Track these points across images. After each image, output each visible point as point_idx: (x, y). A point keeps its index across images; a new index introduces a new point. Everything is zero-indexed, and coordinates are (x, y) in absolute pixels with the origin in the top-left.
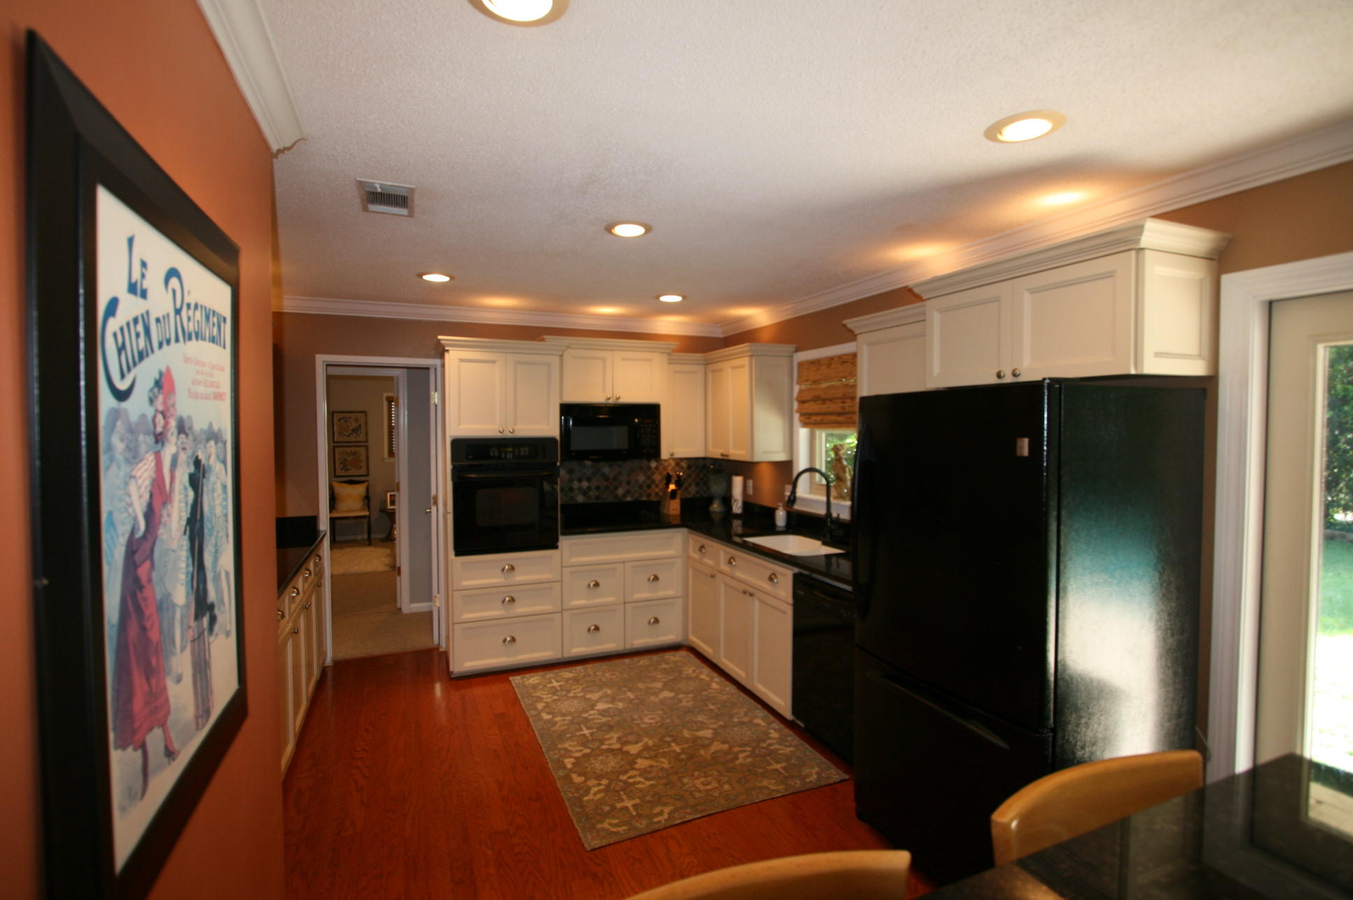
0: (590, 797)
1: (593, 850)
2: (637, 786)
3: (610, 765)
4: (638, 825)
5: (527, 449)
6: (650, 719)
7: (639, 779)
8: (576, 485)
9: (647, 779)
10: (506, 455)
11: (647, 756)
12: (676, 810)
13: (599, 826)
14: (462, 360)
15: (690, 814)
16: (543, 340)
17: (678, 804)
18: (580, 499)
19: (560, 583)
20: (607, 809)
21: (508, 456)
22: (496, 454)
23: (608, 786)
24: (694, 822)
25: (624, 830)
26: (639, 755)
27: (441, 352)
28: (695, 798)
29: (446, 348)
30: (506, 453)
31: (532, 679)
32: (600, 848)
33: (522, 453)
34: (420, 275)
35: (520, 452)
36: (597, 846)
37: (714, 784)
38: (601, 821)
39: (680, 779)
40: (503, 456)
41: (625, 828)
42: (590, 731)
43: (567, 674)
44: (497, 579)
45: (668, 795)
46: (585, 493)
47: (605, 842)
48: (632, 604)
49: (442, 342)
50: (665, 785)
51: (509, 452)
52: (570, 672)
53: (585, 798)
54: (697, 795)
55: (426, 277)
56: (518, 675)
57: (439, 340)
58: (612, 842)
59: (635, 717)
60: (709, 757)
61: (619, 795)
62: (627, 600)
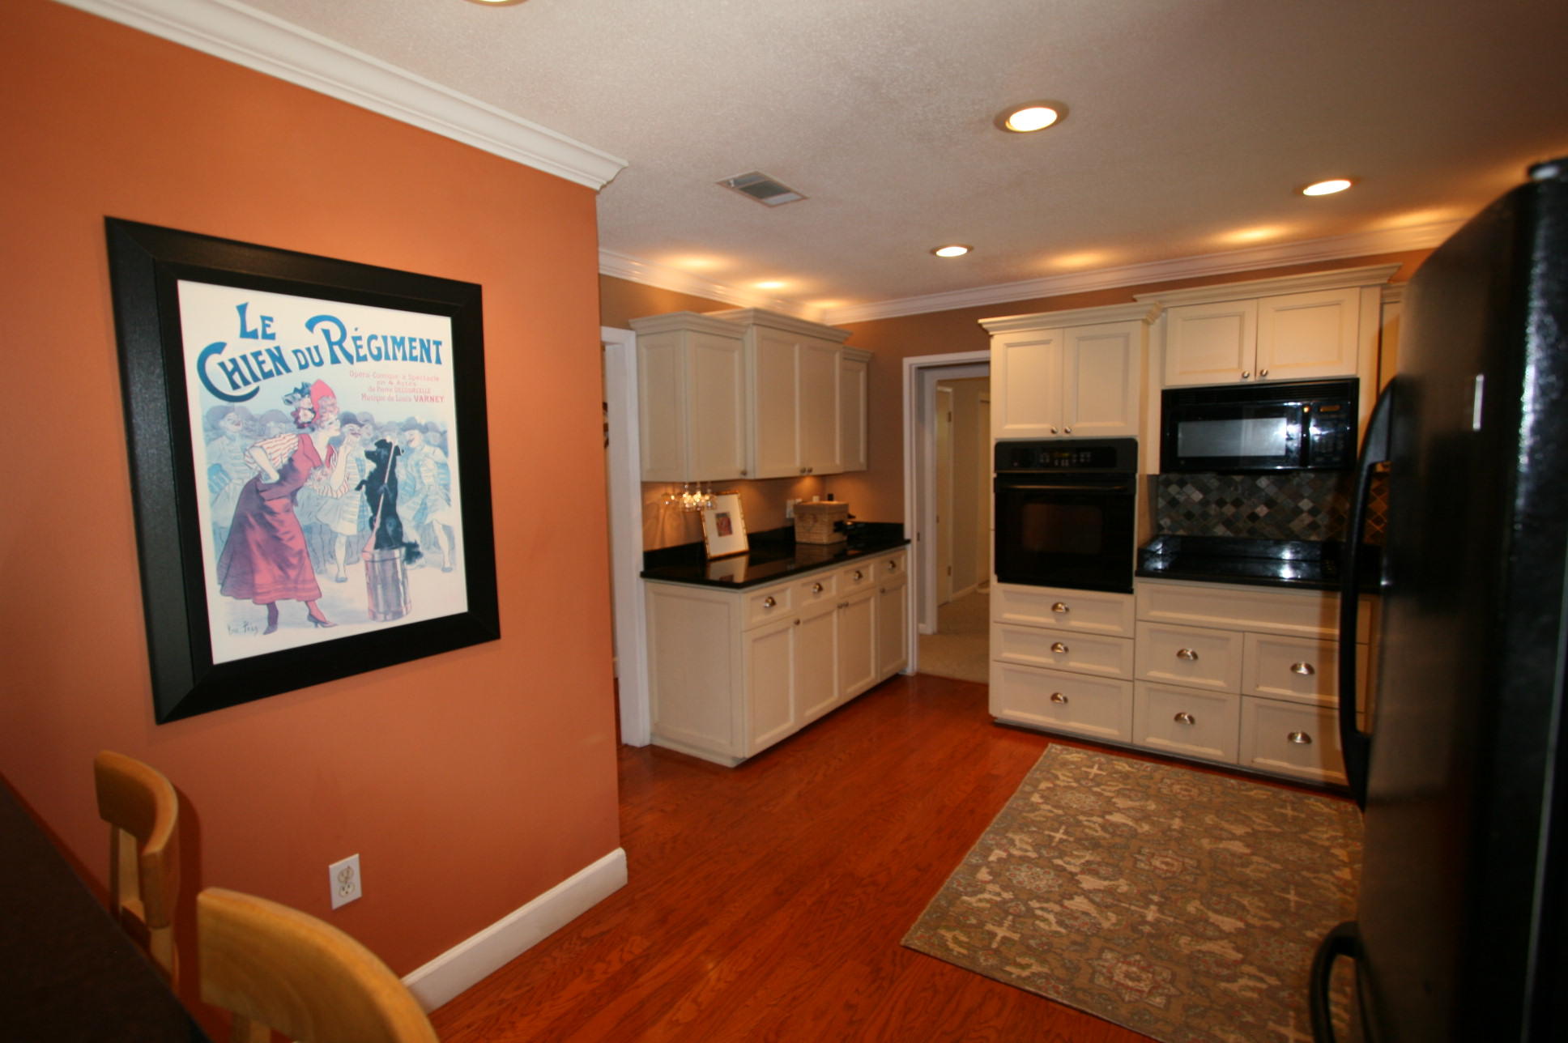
0: (972, 900)
1: (907, 948)
2: (1037, 922)
3: (1037, 883)
4: (982, 959)
5: (1089, 455)
6: (1163, 863)
7: (1051, 917)
9: (1060, 923)
10: (1060, 463)
11: (1097, 900)
12: (1047, 977)
13: (942, 932)
14: (1009, 345)
15: (1058, 992)
17: (1060, 972)
18: (1220, 531)
19: (1131, 641)
20: (973, 921)
21: (1063, 464)
22: (1048, 461)
23: (1005, 902)
24: (1051, 1004)
25: (959, 953)
26: (1086, 894)
28: (1091, 980)
29: (991, 333)
30: (1060, 459)
31: (1074, 755)
32: (915, 950)
33: (1082, 460)
34: (934, 252)
35: (1078, 458)
36: (913, 947)
37: (1144, 986)
38: (948, 928)
39: (1102, 950)
40: (1056, 463)
41: (964, 951)
44: (1047, 619)
45: (1061, 955)
46: (1228, 523)
47: (926, 949)
48: (1257, 701)
49: (985, 326)
50: (1074, 943)
51: (1065, 458)
53: (965, 898)
54: (1100, 980)
55: (942, 253)
56: (1060, 743)
57: (980, 325)
58: (932, 954)
59: (1146, 851)
60: (1186, 952)
61: (1005, 918)
62: (1244, 693)
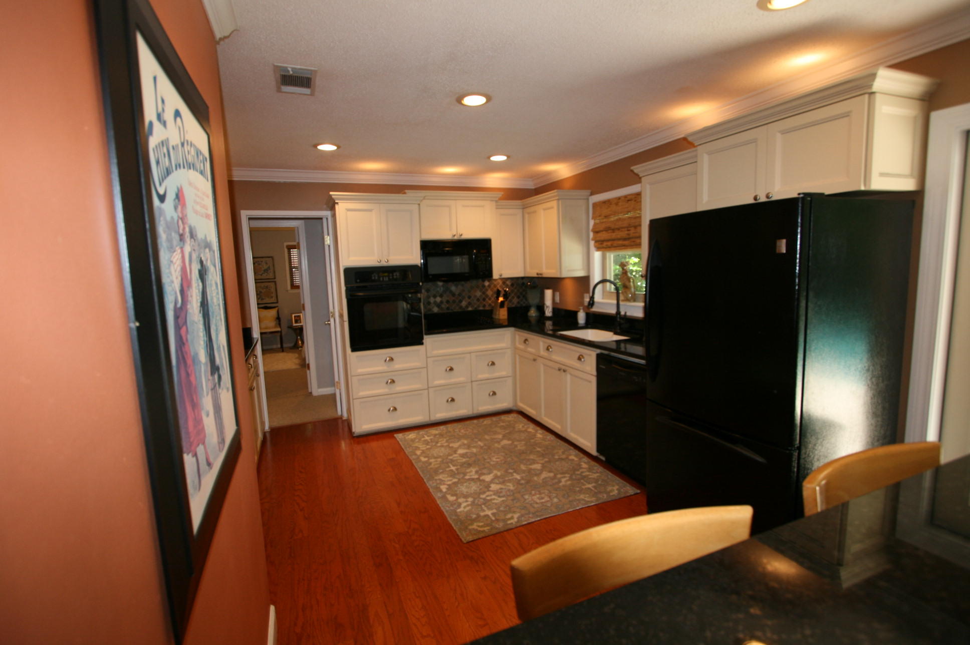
0: (461, 509)
1: (468, 542)
2: (493, 501)
3: (472, 489)
4: (497, 526)
5: (398, 274)
6: (496, 458)
7: (493, 497)
8: (432, 300)
9: (499, 497)
10: (383, 279)
11: (498, 482)
12: (522, 516)
13: (470, 527)
14: (348, 210)
15: (532, 518)
16: (405, 193)
17: (523, 512)
18: (436, 310)
19: (426, 369)
20: (474, 516)
21: (385, 279)
22: (376, 278)
23: (473, 502)
24: (535, 523)
25: (488, 529)
26: (492, 482)
27: (331, 205)
28: (534, 507)
29: (336, 201)
30: (383, 277)
31: (410, 436)
32: (472, 541)
33: (395, 277)
34: (315, 146)
35: (393, 276)
36: (471, 540)
37: (547, 499)
38: (472, 524)
39: (522, 496)
40: (381, 279)
41: (488, 528)
42: (455, 467)
43: (434, 431)
44: (381, 367)
45: (515, 507)
46: (439, 306)
47: (475, 537)
48: (477, 383)
49: (333, 197)
50: (513, 500)
51: (386, 276)
52: (436, 430)
53: (458, 510)
54: (536, 506)
55: (320, 147)
56: (400, 433)
57: (331, 196)
58: (481, 537)
59: (486, 457)
60: (541, 482)
61: (482, 508)
62: (473, 379)
